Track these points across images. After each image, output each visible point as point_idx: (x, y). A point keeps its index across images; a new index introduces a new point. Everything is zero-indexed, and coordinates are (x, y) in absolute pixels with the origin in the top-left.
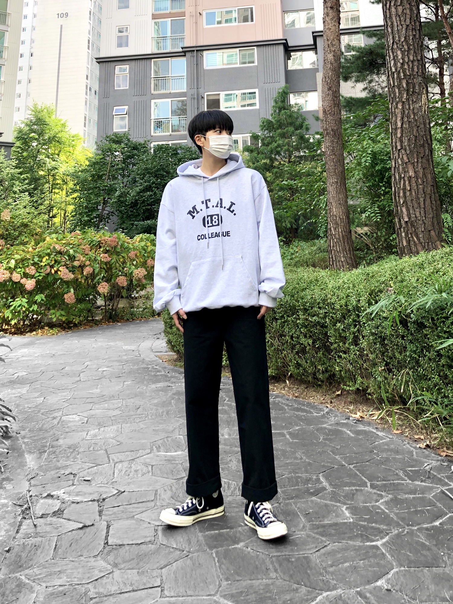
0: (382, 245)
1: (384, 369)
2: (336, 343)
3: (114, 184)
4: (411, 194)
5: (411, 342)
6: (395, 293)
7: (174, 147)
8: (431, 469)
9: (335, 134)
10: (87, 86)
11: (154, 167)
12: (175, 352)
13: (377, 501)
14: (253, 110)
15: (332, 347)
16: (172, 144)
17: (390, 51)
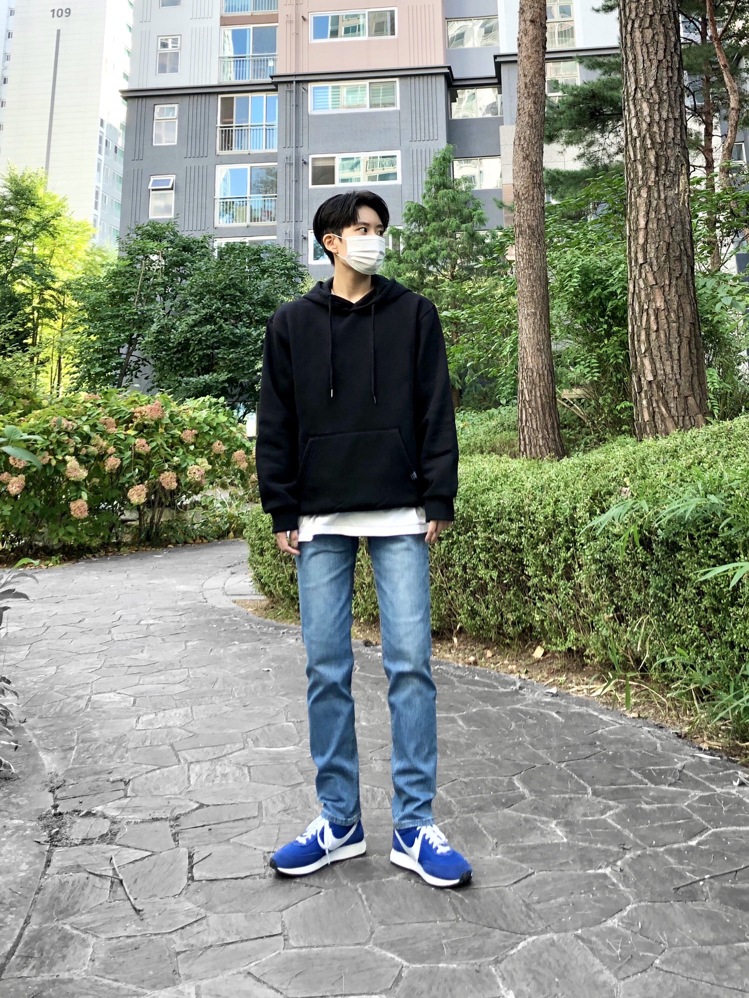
0: (606, 419)
1: (613, 617)
2: (536, 576)
3: (148, 310)
4: (658, 337)
5: (657, 573)
6: (632, 495)
7: (255, 247)
8: (684, 767)
9: (533, 233)
10: (101, 138)
11: (220, 282)
12: (266, 594)
13: (603, 812)
14: (390, 186)
15: (530, 584)
16: (251, 242)
17: (631, 103)
